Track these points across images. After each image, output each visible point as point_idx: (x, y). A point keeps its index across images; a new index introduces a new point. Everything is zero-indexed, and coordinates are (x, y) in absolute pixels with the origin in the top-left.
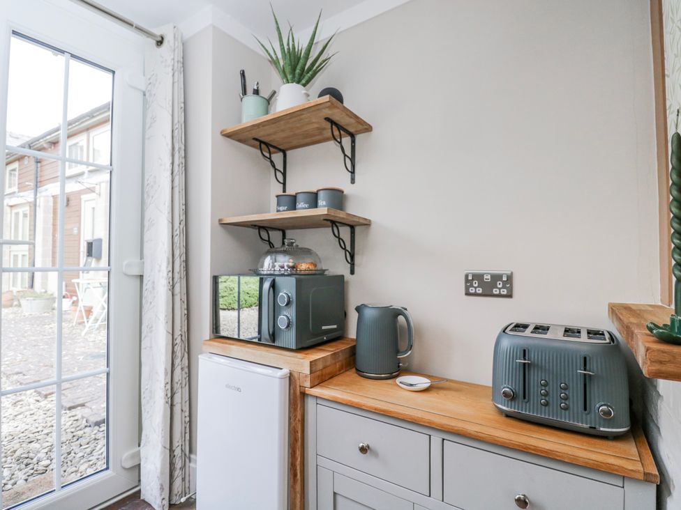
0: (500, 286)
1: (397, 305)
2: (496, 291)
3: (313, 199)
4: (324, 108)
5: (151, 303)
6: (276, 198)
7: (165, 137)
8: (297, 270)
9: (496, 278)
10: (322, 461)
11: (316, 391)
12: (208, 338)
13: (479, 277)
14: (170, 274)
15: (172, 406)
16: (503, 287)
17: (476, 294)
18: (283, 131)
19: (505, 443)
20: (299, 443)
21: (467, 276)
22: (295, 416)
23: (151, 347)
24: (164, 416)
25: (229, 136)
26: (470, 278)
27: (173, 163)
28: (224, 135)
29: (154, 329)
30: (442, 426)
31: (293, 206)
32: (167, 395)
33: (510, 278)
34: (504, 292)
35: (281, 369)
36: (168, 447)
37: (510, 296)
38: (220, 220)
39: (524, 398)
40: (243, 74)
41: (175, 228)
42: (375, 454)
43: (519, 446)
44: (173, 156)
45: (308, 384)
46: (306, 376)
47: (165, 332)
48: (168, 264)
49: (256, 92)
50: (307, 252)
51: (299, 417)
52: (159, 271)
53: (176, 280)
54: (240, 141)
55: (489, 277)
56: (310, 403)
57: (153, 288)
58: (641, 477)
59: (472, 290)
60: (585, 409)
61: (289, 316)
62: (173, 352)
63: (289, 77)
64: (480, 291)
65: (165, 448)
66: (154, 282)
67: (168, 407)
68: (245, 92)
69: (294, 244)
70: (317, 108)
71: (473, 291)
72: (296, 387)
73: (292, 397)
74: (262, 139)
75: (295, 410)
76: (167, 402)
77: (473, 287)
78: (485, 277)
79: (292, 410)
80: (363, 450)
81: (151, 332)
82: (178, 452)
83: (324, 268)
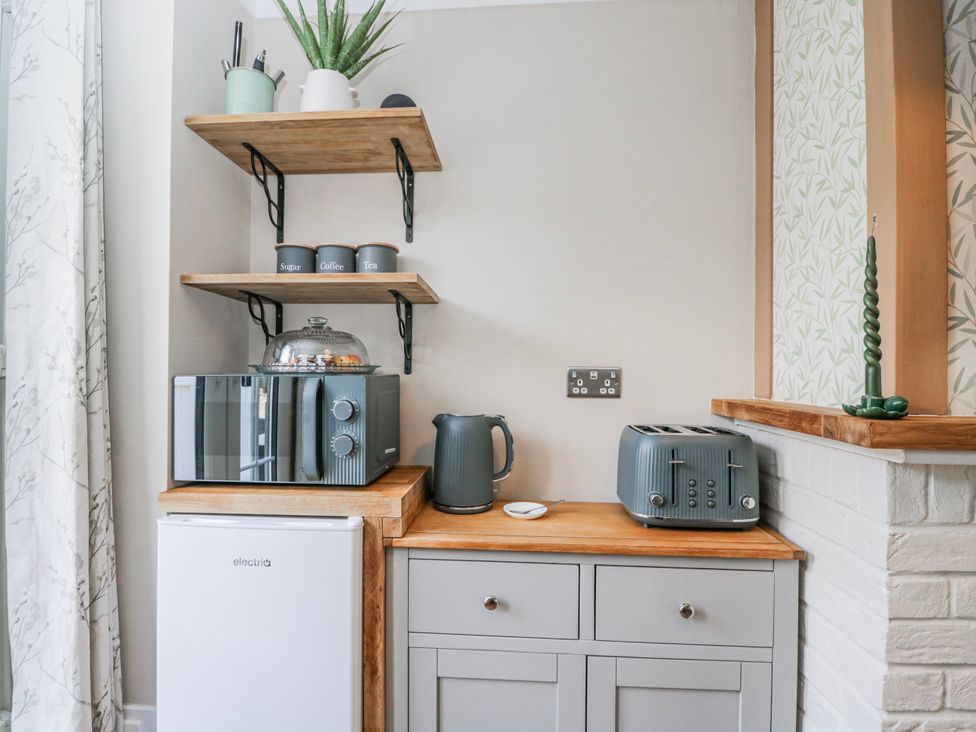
0: (608, 385)
1: (492, 413)
2: (603, 391)
3: (351, 258)
4: (404, 125)
5: (29, 431)
6: (276, 252)
7: (67, 105)
8: (335, 365)
9: (604, 375)
10: (416, 640)
11: (412, 540)
12: (166, 489)
13: (584, 374)
14: (83, 374)
15: (93, 622)
16: (611, 386)
17: (580, 396)
18: (308, 142)
19: (670, 552)
20: (381, 624)
21: (570, 374)
22: (374, 585)
23: (32, 519)
24: (79, 645)
25: (199, 129)
26: (574, 376)
27: (84, 158)
28: (188, 126)
29: (37, 481)
30: (599, 548)
31: (313, 267)
32: (82, 604)
33: (618, 373)
34: (612, 391)
35: (346, 518)
36: (88, 700)
37: (617, 396)
38: (183, 278)
39: (673, 502)
40: (239, 28)
41: (92, 285)
42: (505, 606)
43: (683, 552)
44: (85, 144)
45: (398, 532)
46: (395, 521)
47: (74, 484)
48: (79, 353)
49: (260, 66)
50: (348, 338)
51: (380, 583)
52: (51, 368)
53: (93, 384)
54: (214, 142)
55: (596, 374)
56: (398, 560)
57: (35, 401)
58: (791, 556)
59: (576, 391)
60: (730, 504)
61: (353, 435)
62: (92, 522)
63: (328, 59)
64: (585, 391)
65: (83, 702)
66: (35, 390)
67: (85, 625)
68: (237, 60)
69: (325, 326)
70: (394, 121)
71: (578, 392)
72: (375, 540)
73: (367, 557)
74: (260, 148)
75: (374, 575)
76: (83, 618)
77: (577, 386)
78: (592, 374)
79: (368, 577)
80: (491, 604)
81: (31, 488)
82: (106, 705)
83: (372, 364)
